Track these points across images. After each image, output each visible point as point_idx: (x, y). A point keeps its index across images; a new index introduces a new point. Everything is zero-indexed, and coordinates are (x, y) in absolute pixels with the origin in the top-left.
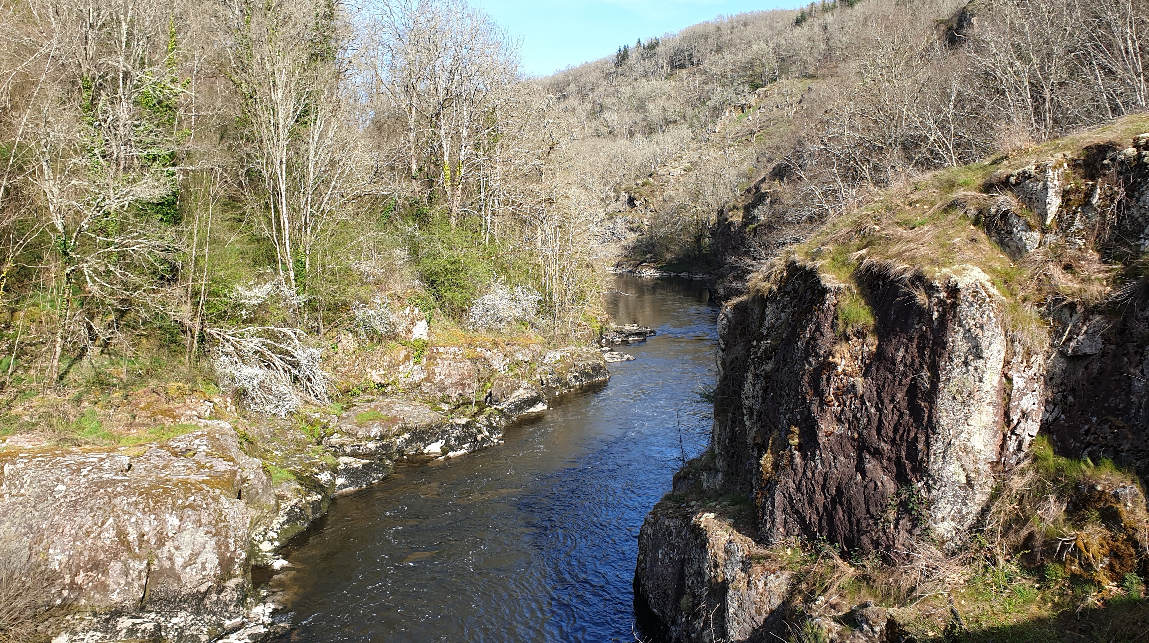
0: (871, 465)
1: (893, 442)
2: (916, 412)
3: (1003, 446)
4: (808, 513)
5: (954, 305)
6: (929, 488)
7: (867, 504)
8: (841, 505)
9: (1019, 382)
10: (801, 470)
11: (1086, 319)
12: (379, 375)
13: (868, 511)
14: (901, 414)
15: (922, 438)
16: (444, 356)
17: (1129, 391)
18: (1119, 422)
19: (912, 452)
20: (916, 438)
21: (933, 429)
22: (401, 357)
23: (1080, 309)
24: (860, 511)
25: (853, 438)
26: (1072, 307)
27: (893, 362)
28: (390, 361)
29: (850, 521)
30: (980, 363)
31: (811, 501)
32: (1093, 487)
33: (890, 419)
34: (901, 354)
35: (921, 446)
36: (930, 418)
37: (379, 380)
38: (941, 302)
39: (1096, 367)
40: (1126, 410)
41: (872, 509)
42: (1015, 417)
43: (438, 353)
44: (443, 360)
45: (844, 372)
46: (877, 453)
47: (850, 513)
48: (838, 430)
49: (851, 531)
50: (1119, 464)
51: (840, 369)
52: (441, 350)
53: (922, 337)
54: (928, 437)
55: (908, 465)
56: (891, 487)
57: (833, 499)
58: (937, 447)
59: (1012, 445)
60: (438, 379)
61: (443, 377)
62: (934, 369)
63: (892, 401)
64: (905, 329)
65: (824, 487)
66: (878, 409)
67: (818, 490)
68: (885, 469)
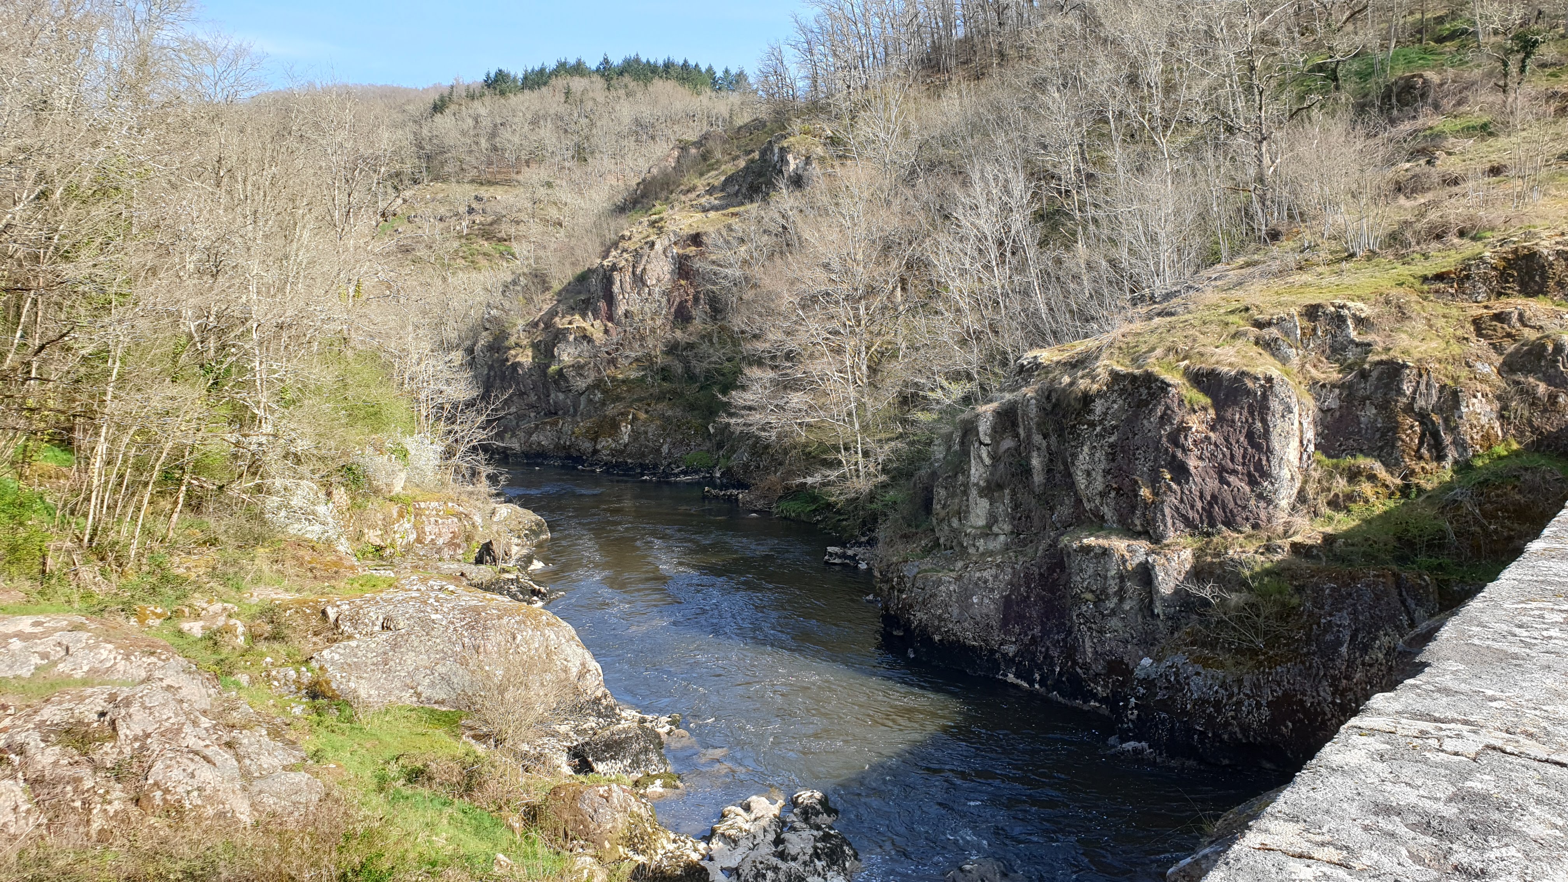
0: (1232, 479)
1: (1244, 464)
2: (1257, 447)
3: (1301, 459)
4: (1191, 514)
5: (1271, 387)
6: (1272, 484)
7: (1235, 500)
8: (1217, 504)
9: (1305, 425)
10: (1179, 492)
11: (1331, 391)
12: (377, 536)
13: (1236, 504)
14: (1246, 449)
15: (1264, 458)
16: (427, 512)
17: (1359, 423)
18: (1357, 437)
19: (1259, 466)
20: (1260, 459)
21: (1271, 453)
22: (395, 515)
23: (1328, 386)
24: (1231, 505)
25: (1214, 467)
26: (1323, 386)
27: (1233, 421)
28: (384, 519)
29: (1225, 512)
30: (1291, 416)
31: (1192, 507)
32: (1359, 467)
33: (1238, 453)
34: (1237, 416)
35: (1264, 463)
36: (1268, 447)
37: (378, 542)
38: (1261, 386)
39: (1337, 414)
40: (1359, 432)
41: (1239, 502)
42: (1305, 442)
43: (420, 509)
44: (428, 516)
45: (1197, 431)
46: (1234, 472)
47: (1224, 507)
48: (1201, 464)
49: (1226, 516)
50: (1366, 455)
51: (1194, 430)
52: (422, 505)
53: (1250, 406)
54: (1268, 458)
55: (1257, 475)
56: (1247, 489)
57: (1209, 503)
58: (1274, 462)
59: (1305, 457)
60: (429, 538)
61: (434, 537)
62: (1264, 421)
63: (1238, 442)
64: (1235, 403)
65: (1201, 497)
66: (1228, 448)
67: (1197, 499)
68: (1241, 480)
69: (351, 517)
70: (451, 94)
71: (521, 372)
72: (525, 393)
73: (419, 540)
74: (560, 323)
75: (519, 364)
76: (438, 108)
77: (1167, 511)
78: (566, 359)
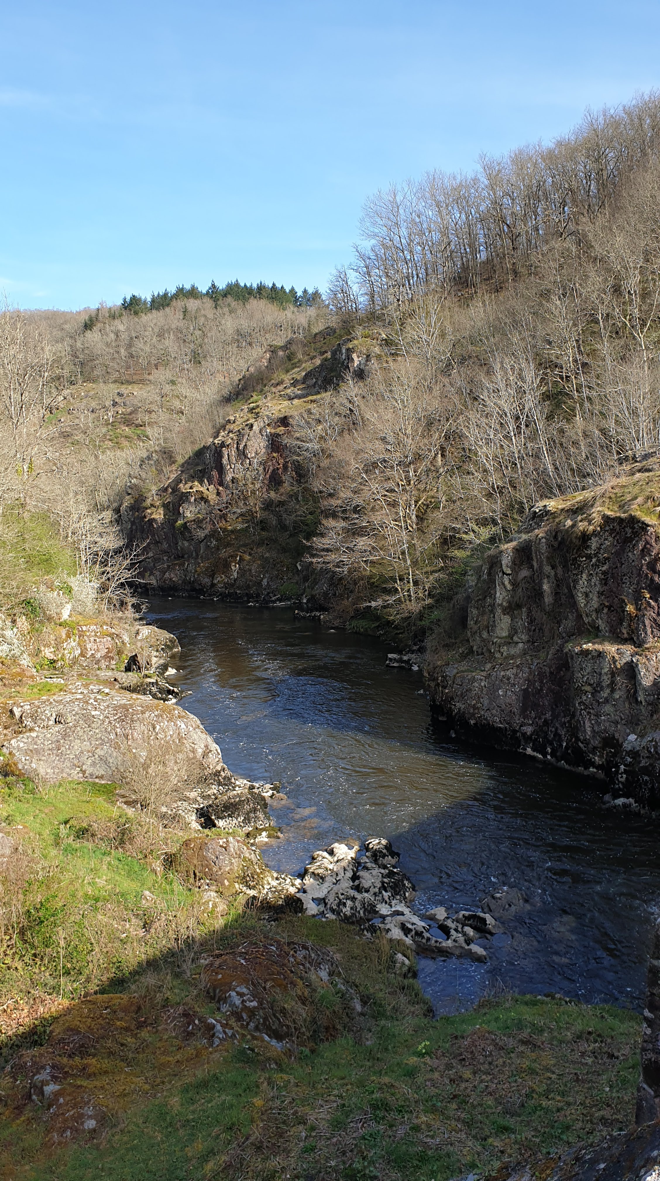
10: (656, 607)
12: (51, 652)
16: (88, 634)
22: (64, 636)
28: (56, 640)
37: (52, 657)
43: (82, 631)
44: (88, 637)
52: (84, 628)
60: (90, 653)
61: (93, 652)
69: (31, 638)
70: (97, 315)
71: (155, 526)
72: (159, 542)
73: (82, 655)
74: (184, 488)
75: (154, 520)
76: (88, 326)
77: (647, 622)
78: (189, 515)
